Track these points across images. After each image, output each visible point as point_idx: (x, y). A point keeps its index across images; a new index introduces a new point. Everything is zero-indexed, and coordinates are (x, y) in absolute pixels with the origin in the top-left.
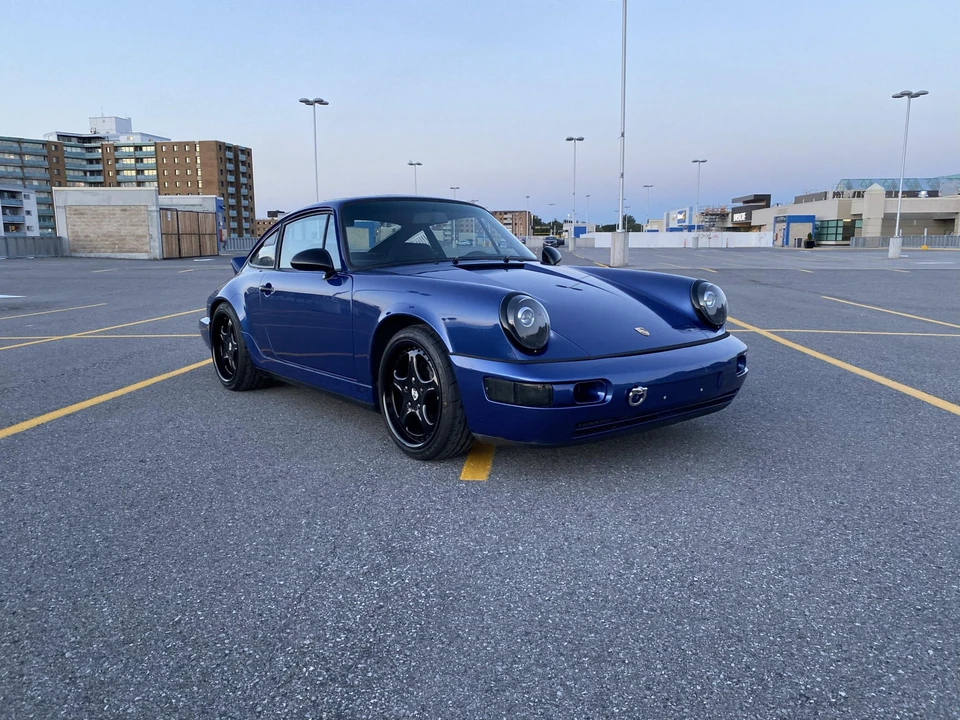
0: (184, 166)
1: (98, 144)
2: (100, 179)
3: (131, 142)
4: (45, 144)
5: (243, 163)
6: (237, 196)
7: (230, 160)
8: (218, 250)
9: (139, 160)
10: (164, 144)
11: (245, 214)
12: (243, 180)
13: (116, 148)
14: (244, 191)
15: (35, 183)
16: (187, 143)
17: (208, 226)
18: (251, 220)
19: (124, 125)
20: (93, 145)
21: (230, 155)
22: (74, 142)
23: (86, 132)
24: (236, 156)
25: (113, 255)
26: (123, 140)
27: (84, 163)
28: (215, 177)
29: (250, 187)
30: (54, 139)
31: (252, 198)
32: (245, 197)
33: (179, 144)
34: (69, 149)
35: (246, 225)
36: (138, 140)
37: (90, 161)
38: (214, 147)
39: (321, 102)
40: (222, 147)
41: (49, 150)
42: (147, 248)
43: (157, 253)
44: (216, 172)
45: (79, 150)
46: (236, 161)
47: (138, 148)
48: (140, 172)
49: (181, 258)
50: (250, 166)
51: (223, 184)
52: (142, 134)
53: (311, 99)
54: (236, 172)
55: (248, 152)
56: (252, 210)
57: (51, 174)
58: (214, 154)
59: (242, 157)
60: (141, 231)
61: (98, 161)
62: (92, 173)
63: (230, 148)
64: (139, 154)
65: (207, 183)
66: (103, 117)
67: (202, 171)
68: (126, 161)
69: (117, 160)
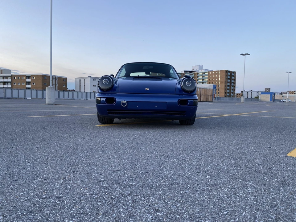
0: (215, 78)
1: (194, 73)
3: (202, 72)
5: (233, 76)
6: (230, 86)
7: (229, 75)
9: (203, 77)
10: (211, 72)
11: (232, 91)
12: (233, 81)
13: (198, 74)
14: (232, 84)
16: (216, 71)
17: (210, 93)
18: (234, 93)
19: (201, 67)
20: (192, 73)
21: (229, 74)
22: (188, 73)
23: (191, 70)
24: (231, 74)
26: (200, 71)
28: (224, 81)
29: (235, 83)
30: (183, 72)
31: (235, 86)
32: (233, 86)
35: (232, 95)
36: (203, 71)
38: (224, 72)
39: (247, 54)
40: (227, 72)
41: (182, 75)
44: (224, 79)
46: (231, 76)
47: (204, 73)
48: (203, 80)
49: (200, 101)
50: (235, 77)
51: (226, 82)
52: (205, 69)
53: (244, 54)
54: (230, 79)
55: (235, 73)
56: (234, 90)
58: (224, 74)
59: (233, 74)
63: (229, 72)
64: (204, 75)
65: (221, 82)
66: (196, 66)
67: (220, 79)
68: (200, 77)
69: (198, 77)
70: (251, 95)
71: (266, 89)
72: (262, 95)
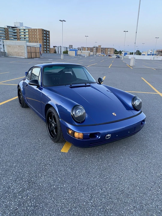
0: (35, 35)
1: (16, 29)
2: (16, 37)
3: (23, 29)
4: (4, 28)
6: (46, 42)
8: (40, 56)
9: (25, 33)
10: (30, 29)
11: (48, 47)
12: (48, 39)
13: (20, 30)
14: (48, 41)
15: (2, 38)
16: (35, 29)
17: (38, 51)
18: (49, 48)
19: (21, 24)
20: (15, 29)
21: (45, 32)
22: (11, 28)
23: (13, 26)
24: (46, 33)
25: (17, 57)
26: (21, 28)
27: (13, 33)
28: (41, 38)
30: (6, 27)
31: (49, 43)
32: (48, 43)
33: (33, 29)
34: (9, 30)
35: (48, 49)
37: (14, 33)
38: (41, 30)
39: (64, 21)
40: (43, 30)
41: (5, 30)
42: (24, 55)
43: (26, 57)
44: (41, 36)
45: (12, 30)
46: (46, 34)
47: (24, 30)
48: (25, 36)
49: (31, 58)
50: (49, 35)
51: (43, 39)
52: (25, 27)
53: (62, 20)
54: (46, 37)
55: (49, 32)
56: (50, 46)
57: (6, 36)
58: (41, 32)
60: (23, 51)
61: (16, 33)
62: (15, 36)
63: (45, 31)
64: (25, 31)
65: (40, 39)
66: (17, 22)
67: (39, 36)
68: (22, 33)
69: (20, 33)
70: (61, 50)
71: (70, 45)
72: (70, 51)
